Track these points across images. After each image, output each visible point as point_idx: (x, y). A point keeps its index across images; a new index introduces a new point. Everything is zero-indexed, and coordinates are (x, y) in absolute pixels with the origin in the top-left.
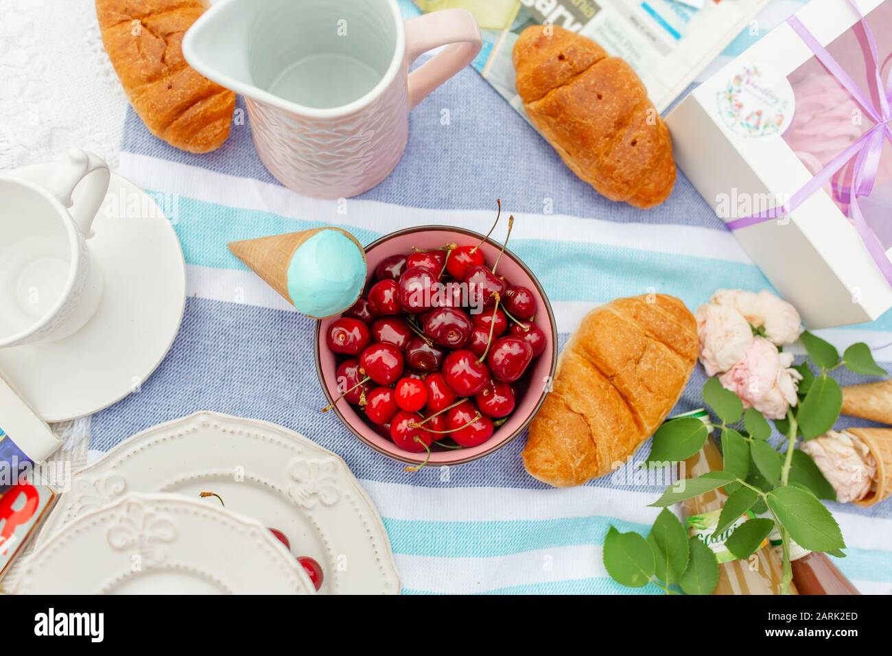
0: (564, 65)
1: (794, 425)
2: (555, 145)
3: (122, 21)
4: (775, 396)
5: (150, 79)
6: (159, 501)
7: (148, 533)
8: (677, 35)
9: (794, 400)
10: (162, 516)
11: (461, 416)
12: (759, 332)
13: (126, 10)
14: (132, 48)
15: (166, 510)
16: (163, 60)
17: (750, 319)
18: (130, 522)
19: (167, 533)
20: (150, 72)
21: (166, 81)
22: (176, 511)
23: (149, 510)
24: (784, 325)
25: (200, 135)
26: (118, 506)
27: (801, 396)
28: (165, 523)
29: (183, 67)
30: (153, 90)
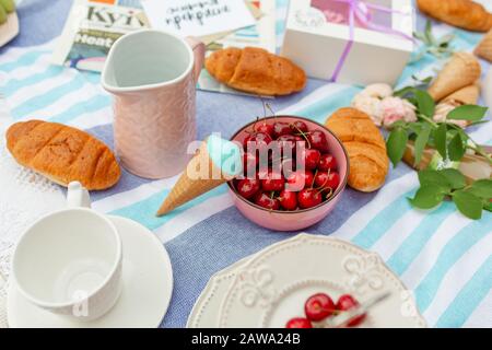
0: (232, 57)
1: (423, 116)
2: (252, 89)
3: (38, 151)
4: (408, 110)
5: (71, 162)
7: (260, 284)
9: (415, 108)
10: (259, 269)
11: (321, 177)
12: (380, 98)
13: (37, 146)
14: (52, 157)
15: (259, 264)
16: (71, 151)
17: (373, 96)
18: (247, 285)
19: (267, 277)
20: (68, 159)
21: (79, 158)
22: (263, 261)
23: (250, 271)
24: (385, 90)
25: (110, 172)
26: (236, 282)
27: (416, 105)
28: (263, 272)
29: (82, 148)
30: (76, 165)
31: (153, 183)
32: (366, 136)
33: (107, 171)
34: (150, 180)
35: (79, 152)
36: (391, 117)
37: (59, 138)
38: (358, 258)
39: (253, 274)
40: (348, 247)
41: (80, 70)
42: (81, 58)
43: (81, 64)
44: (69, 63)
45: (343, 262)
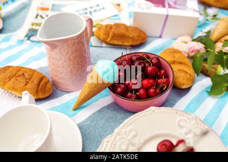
0: (108, 28)
1: (209, 50)
3: (10, 80)
4: (201, 47)
5: (26, 85)
6: (124, 125)
7: (129, 137)
8: (119, 19)
9: (204, 46)
10: (128, 129)
11: (159, 81)
12: (186, 43)
13: (9, 78)
14: (16, 82)
15: (128, 126)
16: (26, 79)
17: (182, 42)
18: (122, 138)
19: (133, 133)
20: (25, 83)
21: (30, 82)
22: (130, 124)
23: (123, 130)
24: (188, 39)
25: (47, 88)
26: (115, 137)
27: (205, 44)
28: (130, 130)
29: (31, 77)
30: (29, 85)
31: (71, 93)
32: (181, 60)
33: (45, 88)
34: (69, 92)
35: (30, 79)
36: (192, 52)
37: (20, 73)
38: (185, 118)
39: (125, 132)
40: (179, 113)
41: (32, 41)
42: (32, 35)
43: (32, 39)
44: (26, 38)
45: (177, 121)
